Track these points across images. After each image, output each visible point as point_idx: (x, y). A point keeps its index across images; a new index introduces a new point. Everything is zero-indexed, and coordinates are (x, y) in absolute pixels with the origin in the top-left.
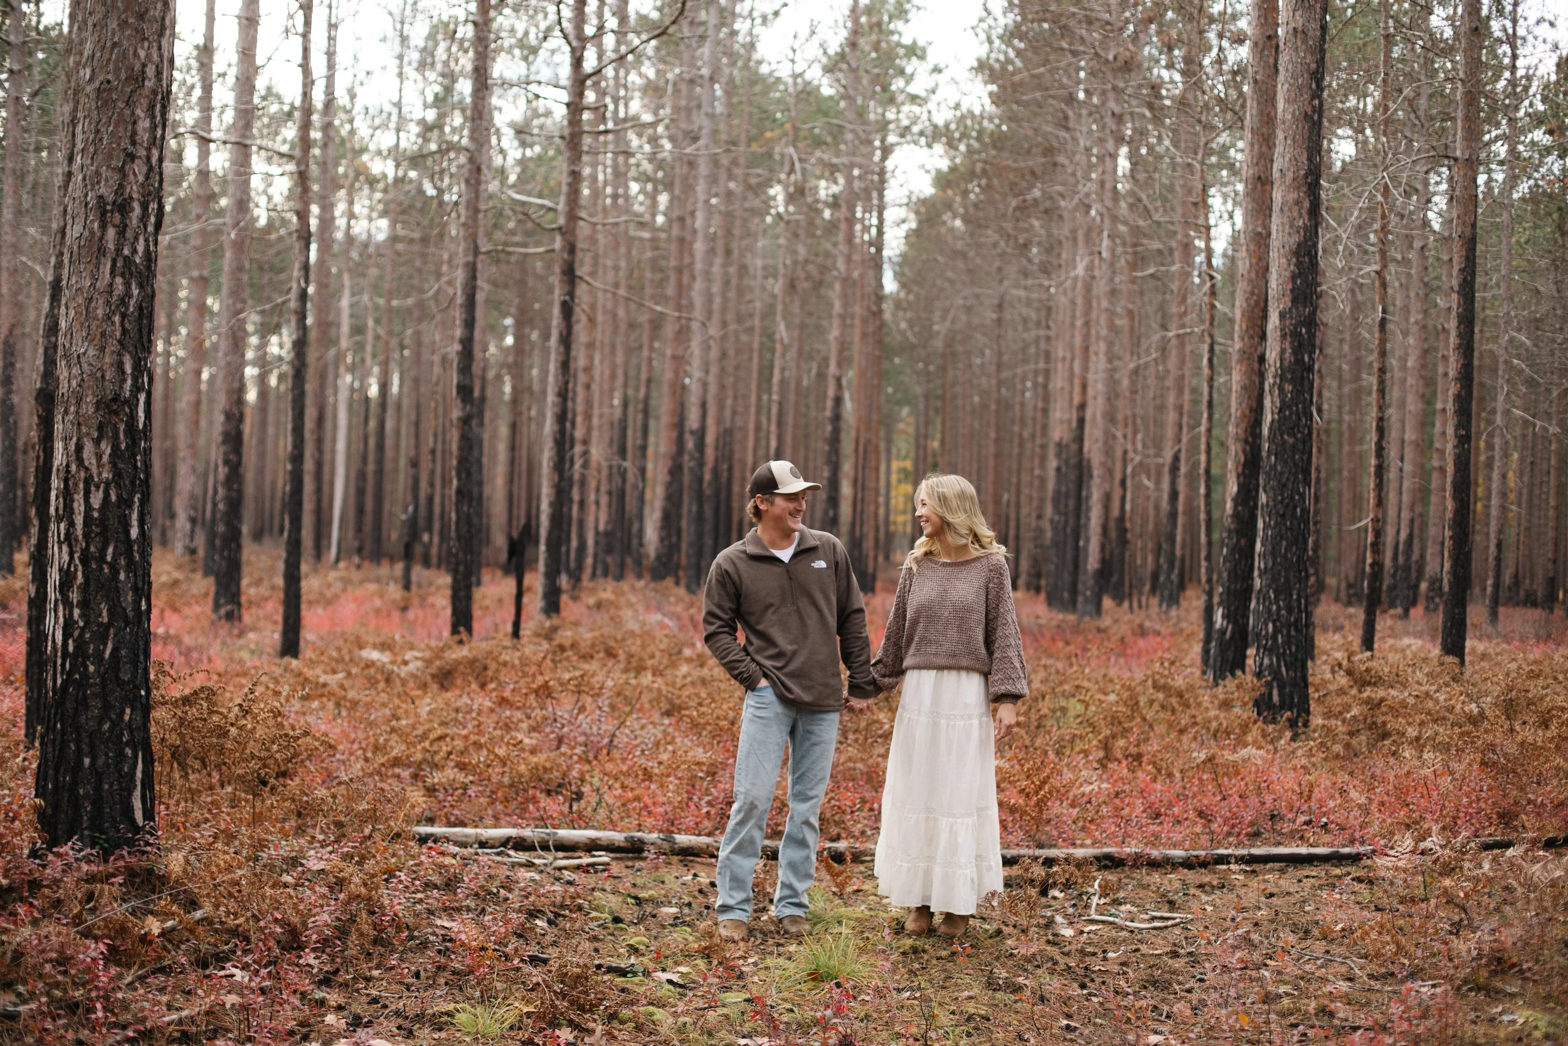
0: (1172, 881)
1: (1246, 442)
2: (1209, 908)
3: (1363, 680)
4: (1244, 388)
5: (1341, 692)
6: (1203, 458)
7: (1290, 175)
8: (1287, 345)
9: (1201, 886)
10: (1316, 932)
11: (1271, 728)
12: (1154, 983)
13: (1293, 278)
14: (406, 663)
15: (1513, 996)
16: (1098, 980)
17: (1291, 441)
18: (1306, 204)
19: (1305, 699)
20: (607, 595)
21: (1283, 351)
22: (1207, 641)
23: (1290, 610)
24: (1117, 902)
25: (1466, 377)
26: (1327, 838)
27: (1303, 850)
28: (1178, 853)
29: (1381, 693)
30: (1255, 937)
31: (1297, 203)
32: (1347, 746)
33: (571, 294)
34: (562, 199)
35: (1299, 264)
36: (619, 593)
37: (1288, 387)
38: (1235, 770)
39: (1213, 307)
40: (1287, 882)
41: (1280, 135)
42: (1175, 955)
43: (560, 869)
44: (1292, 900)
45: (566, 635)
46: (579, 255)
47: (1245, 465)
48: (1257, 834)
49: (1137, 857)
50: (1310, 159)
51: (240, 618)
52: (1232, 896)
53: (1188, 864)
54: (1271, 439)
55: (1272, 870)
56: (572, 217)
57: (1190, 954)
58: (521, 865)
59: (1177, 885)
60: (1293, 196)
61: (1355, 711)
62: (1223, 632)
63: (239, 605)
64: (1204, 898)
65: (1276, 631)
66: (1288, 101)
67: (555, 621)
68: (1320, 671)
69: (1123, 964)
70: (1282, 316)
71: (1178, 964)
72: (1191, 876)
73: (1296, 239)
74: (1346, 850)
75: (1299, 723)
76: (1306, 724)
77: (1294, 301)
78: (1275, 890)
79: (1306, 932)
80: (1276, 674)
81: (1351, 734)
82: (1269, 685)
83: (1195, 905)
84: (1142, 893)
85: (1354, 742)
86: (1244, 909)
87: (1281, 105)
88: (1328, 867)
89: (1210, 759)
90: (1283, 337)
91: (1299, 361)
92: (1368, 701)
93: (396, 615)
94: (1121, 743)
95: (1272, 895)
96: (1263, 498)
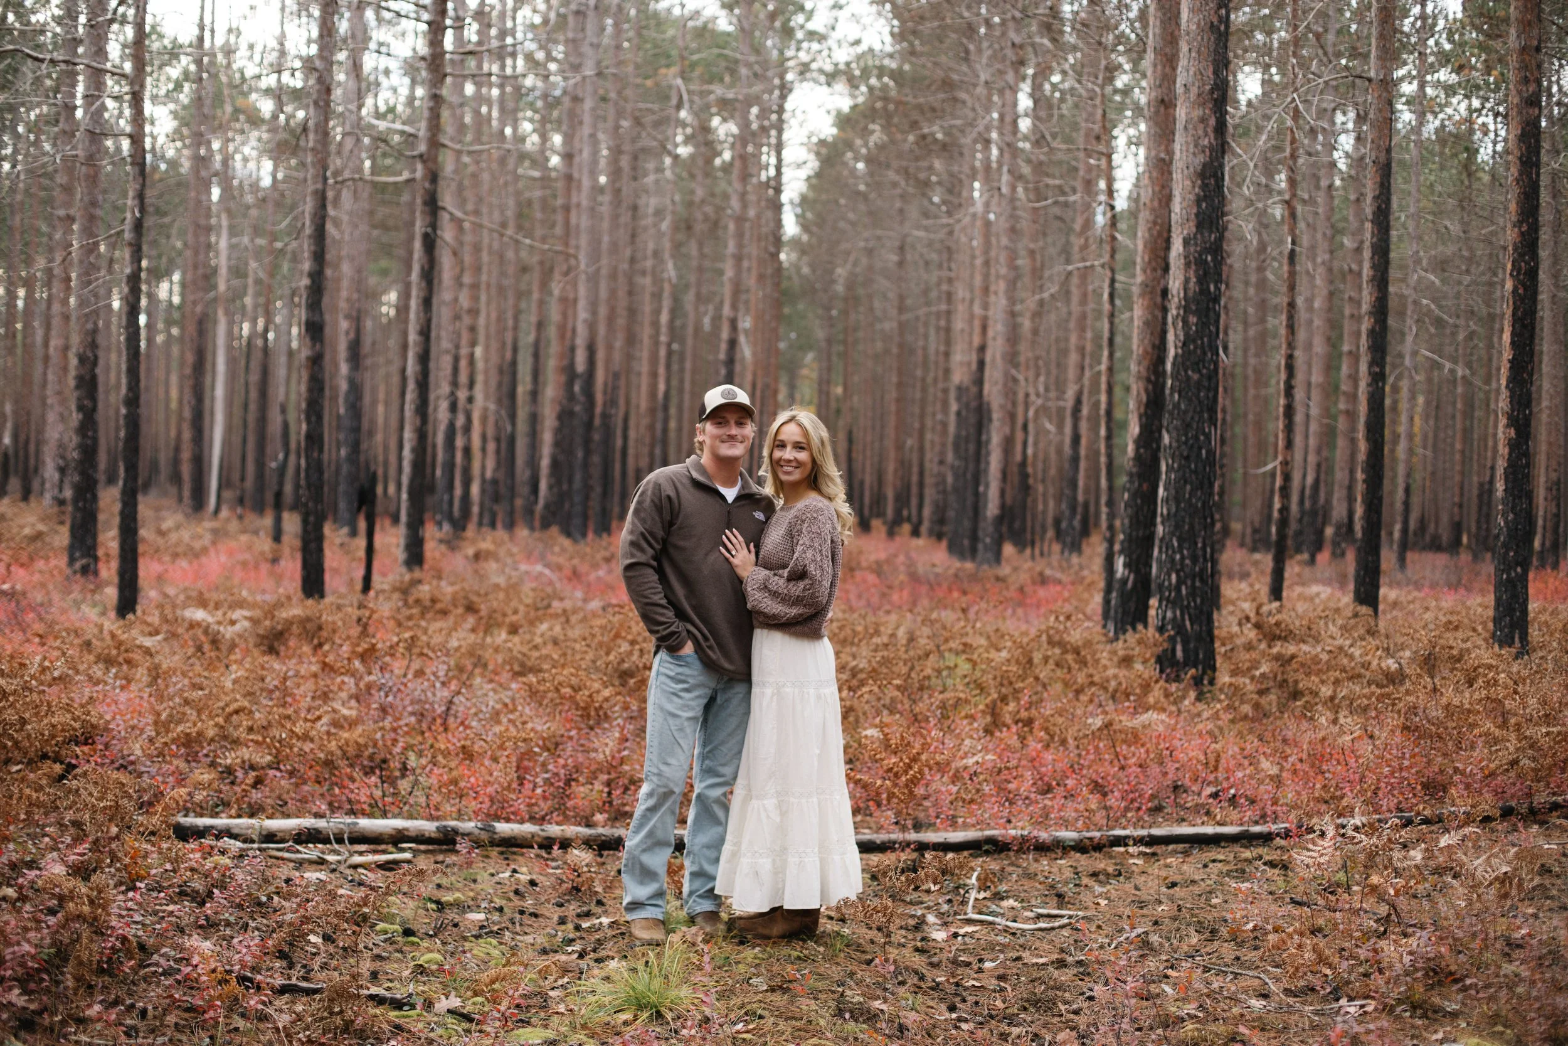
0: (1061, 868)
1: (1148, 380)
2: (1103, 902)
3: (1273, 634)
4: (1147, 323)
5: (1249, 647)
6: (1103, 398)
7: (1194, 90)
8: (1192, 274)
9: (1094, 875)
10: (1224, 931)
11: (1173, 687)
12: (1036, 1003)
13: (1198, 201)
14: (233, 623)
15: (1455, 1015)
16: (971, 999)
17: (1196, 377)
18: (1212, 122)
19: (1211, 655)
20: (486, 545)
21: (1187, 281)
22: (1108, 590)
23: (1194, 559)
24: (998, 897)
25: (1381, 310)
26: (1234, 815)
27: (1209, 830)
28: (1069, 835)
29: (1291, 649)
30: (1154, 939)
31: (1203, 120)
32: (1257, 706)
33: (434, 225)
34: (423, 125)
35: (1204, 187)
36: (499, 544)
37: (1193, 319)
38: (1135, 738)
39: (1114, 238)
40: (1189, 867)
41: (1184, 47)
42: (1061, 964)
43: (355, 867)
44: (1196, 890)
45: (424, 590)
46: (442, 183)
47: (1148, 405)
48: (1159, 809)
49: (1024, 840)
50: (1216, 73)
51: (96, 573)
52: (1129, 887)
53: (1081, 847)
54: (1175, 376)
55: (1175, 852)
56: (435, 143)
57: (1080, 963)
58: (311, 862)
59: (1068, 873)
60: (1197, 113)
61: (1264, 668)
62: (1124, 581)
63: (96, 559)
64: (1098, 889)
65: (1180, 582)
66: (1192, 10)
67: (417, 574)
68: (1226, 622)
69: (1002, 978)
70: (1186, 242)
71: (1064, 976)
72: (1084, 862)
73: (1201, 159)
74: (1257, 829)
75: (1203, 684)
76: (1212, 682)
77: (1199, 226)
78: (1177, 878)
79: (1213, 932)
80: (1180, 629)
81: (1261, 693)
82: (1172, 639)
83: (1086, 898)
84: (1028, 884)
85: (1263, 701)
86: (1142, 904)
87: (1185, 15)
88: (1237, 848)
89: (1108, 725)
90: (1188, 265)
91: (1204, 291)
92: (1278, 658)
93: (265, 567)
94: (1012, 706)
95: (1174, 885)
96: (1166, 439)
